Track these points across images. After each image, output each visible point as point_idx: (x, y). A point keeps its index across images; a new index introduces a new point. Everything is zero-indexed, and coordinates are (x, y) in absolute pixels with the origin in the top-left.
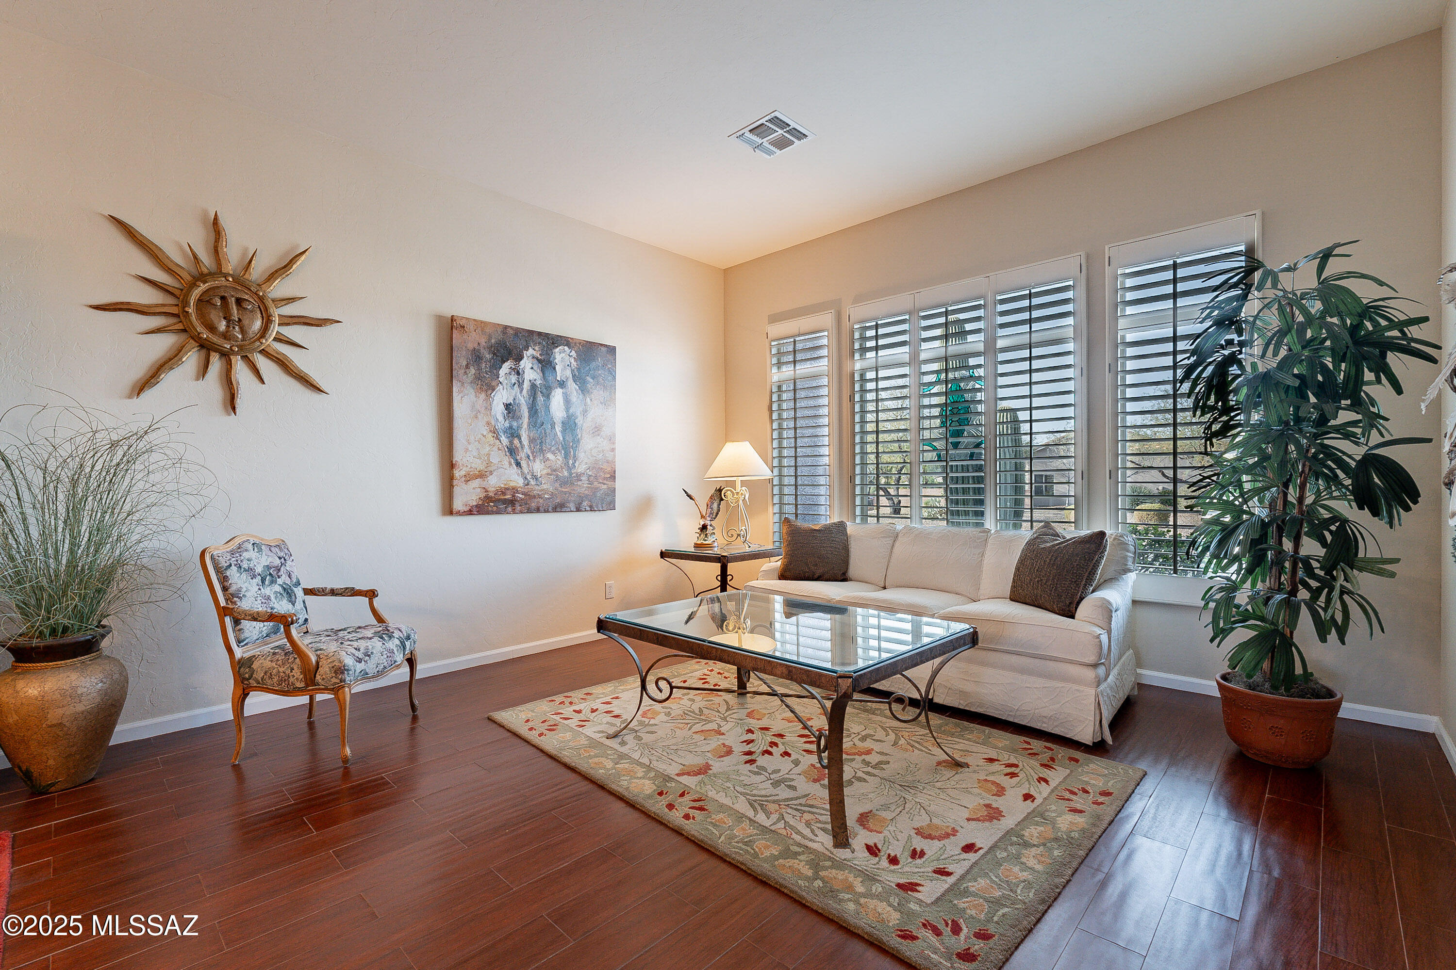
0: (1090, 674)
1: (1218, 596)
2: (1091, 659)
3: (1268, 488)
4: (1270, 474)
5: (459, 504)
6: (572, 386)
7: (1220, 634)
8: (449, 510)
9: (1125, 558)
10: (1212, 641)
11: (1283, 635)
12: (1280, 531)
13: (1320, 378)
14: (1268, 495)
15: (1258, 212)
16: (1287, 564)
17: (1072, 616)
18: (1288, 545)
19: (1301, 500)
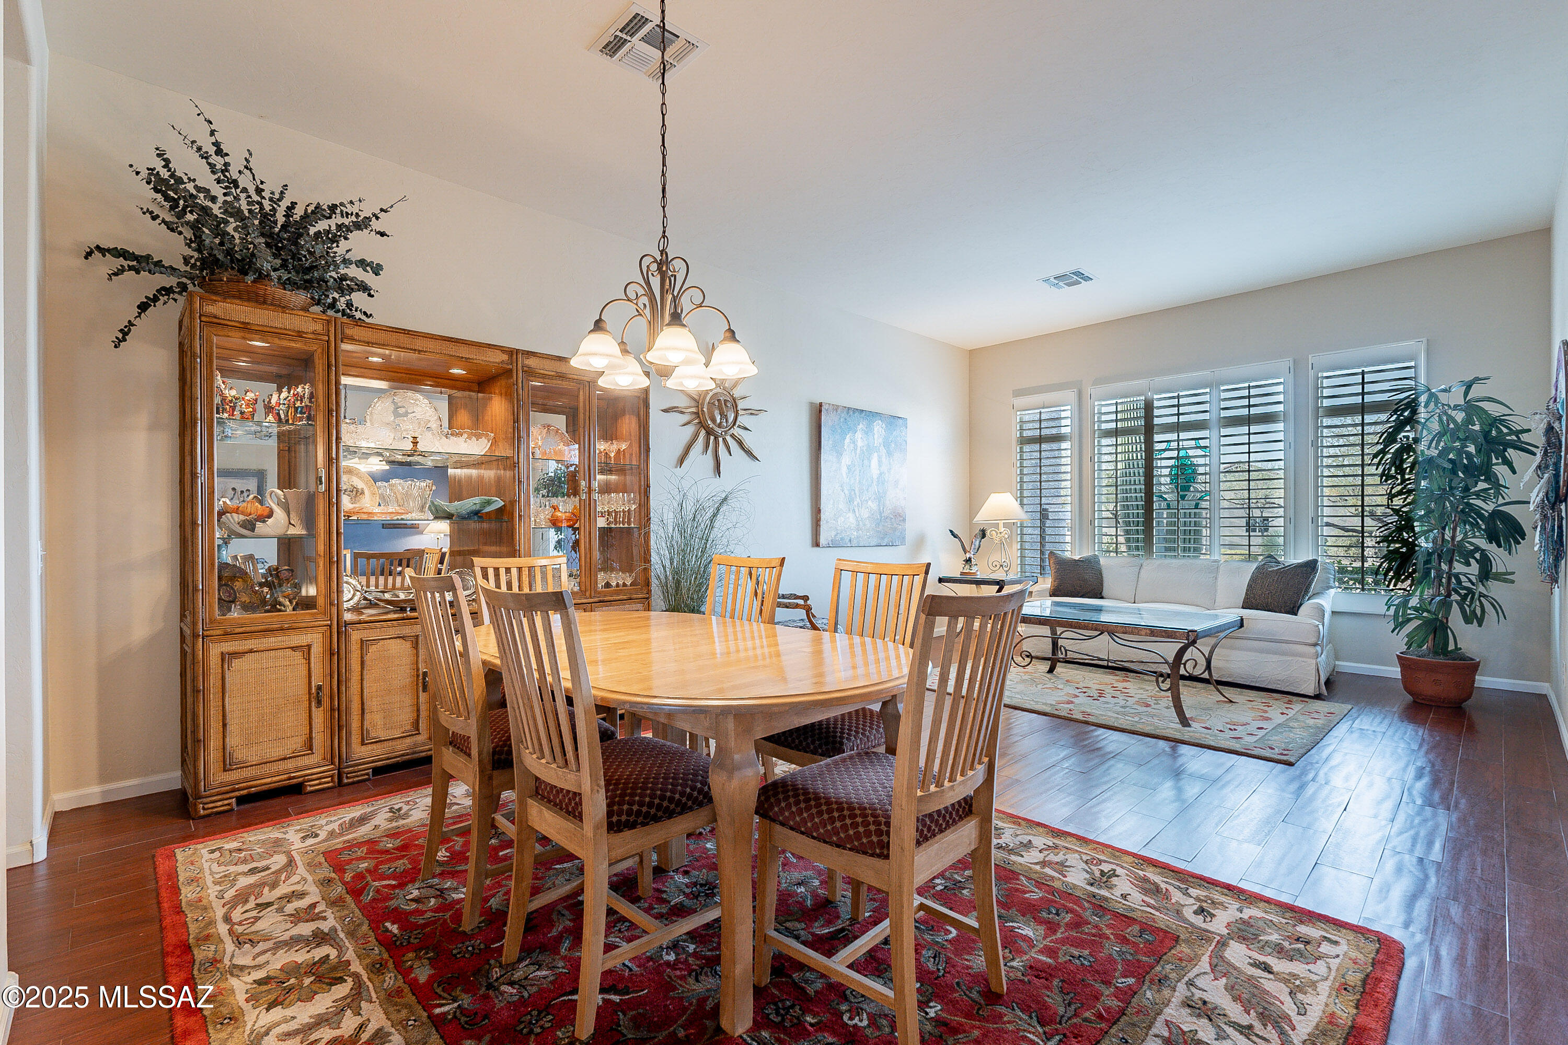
0: (1312, 650)
1: (1396, 602)
2: (1313, 640)
3: (1432, 531)
4: (1433, 522)
5: (823, 541)
6: (883, 451)
7: (1399, 625)
8: (817, 544)
9: (1328, 579)
10: (1393, 631)
11: (1441, 622)
12: (1440, 557)
13: (1465, 461)
14: (1432, 535)
15: (1424, 340)
16: (1444, 580)
17: (1296, 615)
18: (1444, 567)
19: (1453, 538)
